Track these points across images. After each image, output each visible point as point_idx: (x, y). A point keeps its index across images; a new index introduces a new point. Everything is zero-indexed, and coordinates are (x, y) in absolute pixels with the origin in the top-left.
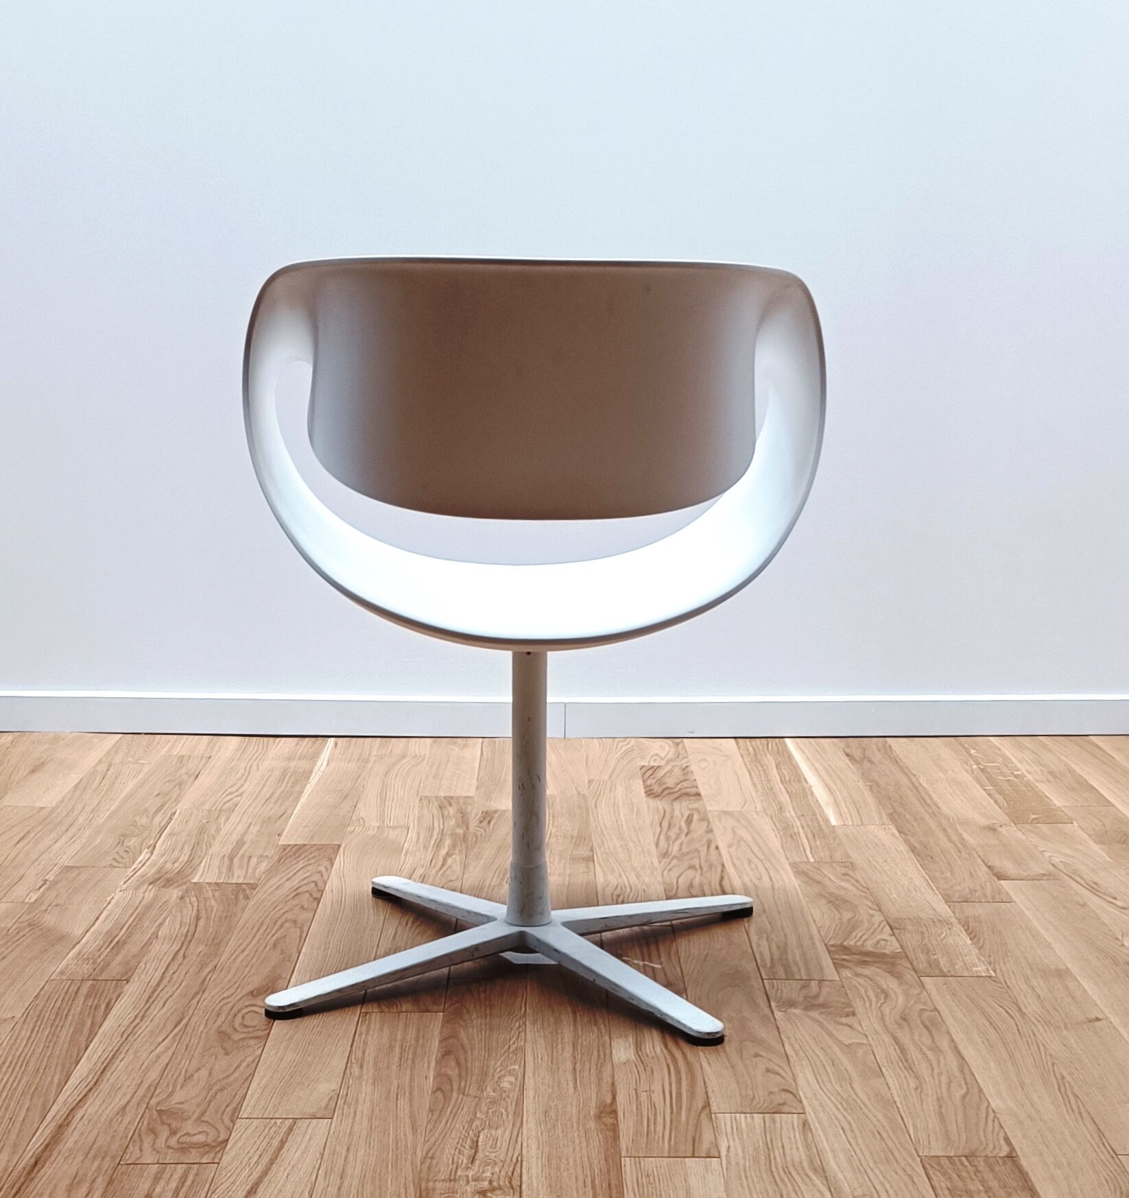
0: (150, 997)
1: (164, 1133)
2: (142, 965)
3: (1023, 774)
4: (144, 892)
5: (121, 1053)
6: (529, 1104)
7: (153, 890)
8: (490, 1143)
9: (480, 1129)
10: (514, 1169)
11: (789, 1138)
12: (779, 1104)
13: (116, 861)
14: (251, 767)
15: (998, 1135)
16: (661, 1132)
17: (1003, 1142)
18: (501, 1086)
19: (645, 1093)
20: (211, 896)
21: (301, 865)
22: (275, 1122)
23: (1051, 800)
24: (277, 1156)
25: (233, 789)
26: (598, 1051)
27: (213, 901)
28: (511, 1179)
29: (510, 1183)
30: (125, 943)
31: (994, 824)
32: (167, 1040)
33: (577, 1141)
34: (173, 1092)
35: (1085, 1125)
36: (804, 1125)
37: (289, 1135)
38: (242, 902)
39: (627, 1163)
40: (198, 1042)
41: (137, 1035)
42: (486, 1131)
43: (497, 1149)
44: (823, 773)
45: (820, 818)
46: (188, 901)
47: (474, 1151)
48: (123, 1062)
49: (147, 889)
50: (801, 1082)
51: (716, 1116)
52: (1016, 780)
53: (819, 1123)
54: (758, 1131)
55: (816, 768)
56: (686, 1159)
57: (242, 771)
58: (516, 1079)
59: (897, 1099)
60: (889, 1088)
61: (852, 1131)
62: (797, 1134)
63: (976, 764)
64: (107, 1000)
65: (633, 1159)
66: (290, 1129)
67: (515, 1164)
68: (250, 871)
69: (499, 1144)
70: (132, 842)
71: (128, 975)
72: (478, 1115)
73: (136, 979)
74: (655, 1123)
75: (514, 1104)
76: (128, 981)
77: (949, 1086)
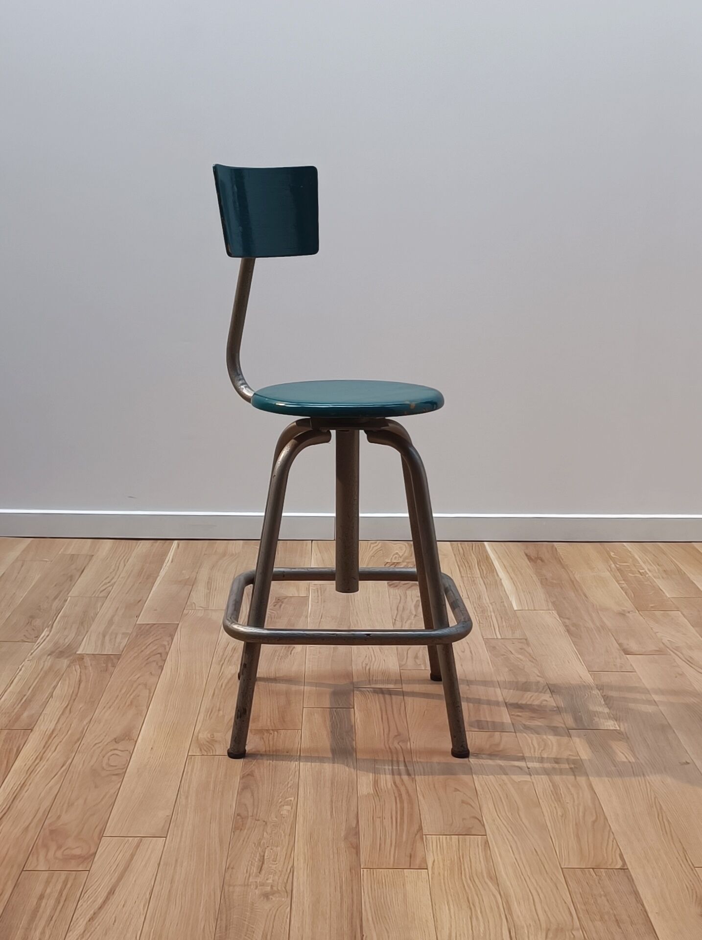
0: (46, 743)
1: (53, 848)
2: (42, 717)
3: (645, 571)
4: (44, 662)
5: (26, 786)
6: (299, 827)
7: (50, 660)
8: (273, 857)
9: (266, 846)
10: (288, 877)
11: (475, 854)
12: (470, 828)
13: (26, 637)
14: (120, 563)
15: (615, 852)
16: (388, 849)
17: (618, 858)
18: (281, 813)
19: (379, 819)
20: (90, 665)
21: (150, 640)
22: (128, 840)
23: (664, 593)
24: (129, 866)
25: (108, 580)
26: (348, 786)
27: (90, 668)
28: (286, 886)
29: (285, 888)
30: (30, 701)
31: (624, 610)
32: (56, 776)
33: (331, 857)
34: (59, 817)
35: (674, 844)
36: (486, 843)
37: (137, 849)
38: (111, 668)
39: (365, 873)
40: (78, 778)
41: (37, 772)
42: (270, 847)
43: (277, 862)
44: (510, 570)
45: (506, 605)
46: (74, 669)
47: (261, 863)
48: (27, 793)
49: (46, 659)
50: (485, 810)
51: (426, 837)
52: (640, 576)
53: (496, 843)
54: (454, 849)
55: (504, 565)
56: (405, 870)
57: (113, 567)
58: (292, 808)
59: (549, 824)
60: (544, 816)
61: (517, 848)
62: (480, 851)
63: (614, 564)
64: (17, 745)
65: (369, 870)
66: (138, 846)
67: (289, 873)
68: (116, 645)
69: (278, 857)
70: (38, 622)
71: (32, 726)
72: (265, 836)
73: (37, 729)
74: (385, 844)
75: (289, 827)
76: (32, 730)
77: (585, 814)
